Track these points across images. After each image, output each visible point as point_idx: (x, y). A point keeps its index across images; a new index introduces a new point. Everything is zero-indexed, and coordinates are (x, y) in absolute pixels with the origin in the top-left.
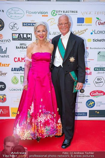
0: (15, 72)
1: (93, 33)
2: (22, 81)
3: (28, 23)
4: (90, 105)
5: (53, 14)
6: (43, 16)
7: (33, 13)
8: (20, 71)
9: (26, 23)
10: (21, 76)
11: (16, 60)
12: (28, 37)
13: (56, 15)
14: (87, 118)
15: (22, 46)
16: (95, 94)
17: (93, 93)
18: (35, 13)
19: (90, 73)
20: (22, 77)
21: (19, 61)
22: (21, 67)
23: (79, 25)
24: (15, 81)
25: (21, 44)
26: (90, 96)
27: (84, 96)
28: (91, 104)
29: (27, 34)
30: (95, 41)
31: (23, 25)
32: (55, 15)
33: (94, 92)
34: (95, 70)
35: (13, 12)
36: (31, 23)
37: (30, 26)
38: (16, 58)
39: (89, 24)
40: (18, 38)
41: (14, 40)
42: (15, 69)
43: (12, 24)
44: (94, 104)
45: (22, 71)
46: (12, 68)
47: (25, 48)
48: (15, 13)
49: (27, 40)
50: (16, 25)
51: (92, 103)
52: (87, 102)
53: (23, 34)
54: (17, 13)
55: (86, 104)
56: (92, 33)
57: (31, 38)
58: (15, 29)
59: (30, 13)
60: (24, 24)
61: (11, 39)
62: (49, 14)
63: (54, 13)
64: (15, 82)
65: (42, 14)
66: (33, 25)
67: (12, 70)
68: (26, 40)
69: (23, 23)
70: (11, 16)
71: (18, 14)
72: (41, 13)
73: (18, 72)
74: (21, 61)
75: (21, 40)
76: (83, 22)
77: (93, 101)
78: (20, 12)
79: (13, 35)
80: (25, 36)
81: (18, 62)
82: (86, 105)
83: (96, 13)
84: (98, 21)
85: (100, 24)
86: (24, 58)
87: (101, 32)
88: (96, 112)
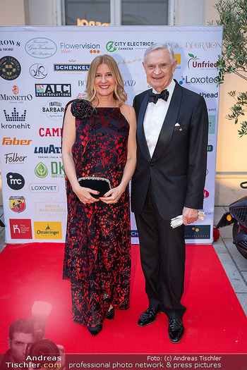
1: (184, 82)
2: (55, 171)
3: (64, 65)
5: (109, 48)
6: (91, 52)
7: (72, 47)
8: (50, 153)
9: (60, 66)
10: (52, 163)
11: (43, 132)
12: (65, 90)
13: (115, 49)
15: (53, 107)
18: (77, 46)
20: (54, 164)
21: (48, 135)
22: (52, 146)
24: (41, 172)
25: (52, 104)
29: (63, 85)
31: (55, 69)
32: (112, 49)
35: (36, 45)
36: (69, 66)
37: (69, 70)
38: (43, 129)
40: (46, 92)
41: (39, 96)
42: (41, 150)
43: (35, 68)
45: (54, 152)
46: (36, 148)
47: (58, 110)
48: (40, 48)
49: (63, 96)
50: (41, 70)
53: (55, 85)
54: (44, 47)
57: (69, 92)
58: (41, 76)
59: (67, 47)
60: (57, 67)
61: (34, 95)
63: (111, 47)
64: (42, 174)
65: (90, 49)
66: (72, 68)
67: (36, 152)
68: (61, 96)
69: (55, 66)
70: (33, 53)
71: (46, 48)
72: (88, 46)
73: (48, 155)
74: (52, 135)
75: (51, 96)
78: (50, 45)
79: (38, 86)
80: (59, 89)
81: (46, 136)
83: (188, 45)
84: (192, 61)
85: (196, 65)
86: (58, 129)
87: (198, 80)
88: (193, 229)
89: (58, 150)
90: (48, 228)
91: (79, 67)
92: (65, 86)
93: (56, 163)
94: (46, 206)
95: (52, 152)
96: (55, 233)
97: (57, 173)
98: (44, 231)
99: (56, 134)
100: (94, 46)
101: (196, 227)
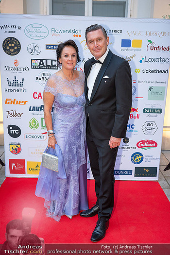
0: (34, 112)
1: (143, 61)
2: (44, 125)
3: (53, 46)
4: (136, 161)
6: (74, 36)
7: (60, 31)
8: (41, 111)
9: (50, 46)
11: (36, 96)
12: (53, 64)
14: (132, 178)
15: (44, 77)
16: (144, 145)
17: (141, 144)
18: (64, 31)
19: (138, 116)
20: (44, 120)
21: (40, 97)
22: (42, 106)
23: (124, 50)
24: (33, 125)
25: (43, 74)
26: (137, 147)
27: (128, 148)
28: (138, 158)
30: (146, 72)
31: (47, 48)
33: (143, 142)
34: (144, 112)
35: (33, 29)
36: (57, 46)
38: (36, 93)
40: (39, 66)
41: (34, 68)
42: (34, 109)
43: (32, 47)
44: (142, 158)
46: (30, 107)
48: (36, 32)
49: (52, 69)
50: (36, 48)
52: (132, 156)
53: (46, 60)
54: (39, 31)
55: (131, 158)
56: (141, 62)
58: (36, 53)
59: (57, 32)
61: (30, 67)
65: (74, 34)
67: (30, 110)
68: (50, 69)
69: (47, 46)
70: (31, 36)
72: (73, 32)
73: (39, 112)
74: (43, 97)
75: (43, 68)
76: (129, 46)
77: (141, 155)
80: (49, 63)
81: (38, 98)
82: (131, 160)
83: (148, 33)
84: (150, 45)
85: (153, 48)
87: (154, 60)
88: (145, 169)
90: (38, 166)
92: (54, 61)
94: (36, 150)
98: (35, 168)
100: (77, 32)
101: (147, 168)
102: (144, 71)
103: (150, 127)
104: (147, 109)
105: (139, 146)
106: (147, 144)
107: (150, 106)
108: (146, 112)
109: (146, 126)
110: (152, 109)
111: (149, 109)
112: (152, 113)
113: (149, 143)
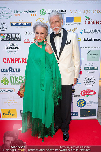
1: (83, 32)
2: (12, 82)
3: (16, 23)
4: (81, 105)
5: (41, 13)
6: (31, 15)
7: (21, 12)
8: (9, 72)
9: (14, 23)
10: (11, 77)
12: (17, 37)
13: (45, 14)
15: (11, 46)
16: (86, 93)
17: (84, 93)
18: (23, 12)
19: (81, 73)
20: (12, 78)
23: (69, 24)
25: (10, 45)
26: (81, 95)
27: (74, 96)
29: (16, 34)
30: (85, 40)
31: (12, 25)
32: (43, 14)
33: (85, 91)
34: (85, 70)
36: (19, 23)
37: (19, 25)
38: (5, 59)
39: (79, 23)
40: (7, 38)
41: (3, 40)
42: (5, 70)
44: (85, 103)
45: (12, 71)
46: (2, 69)
48: (3, 13)
49: (16, 40)
50: (4, 25)
51: (83, 102)
52: (78, 102)
53: (12, 34)
55: (77, 103)
56: (81, 33)
57: (19, 38)
58: (4, 29)
59: (18, 12)
60: (13, 24)
62: (38, 14)
63: (43, 12)
64: (5, 83)
65: (31, 14)
66: (21, 24)
67: (2, 71)
68: (15, 40)
69: (12, 23)
71: (6, 13)
72: (30, 12)
73: (8, 73)
74: (10, 62)
75: (9, 40)
76: (73, 21)
77: (84, 101)
78: (8, 11)
79: (2, 35)
80: (14, 36)
81: (7, 62)
82: (77, 105)
83: (86, 11)
84: (87, 20)
85: (89, 23)
86: (13, 59)
87: (91, 31)
88: (87, 111)
89: (14, 70)
90: (9, 112)
91: (25, 24)
92: (17, 35)
93: (13, 77)
94: (8, 100)
95: (11, 72)
96: (13, 115)
97: (13, 82)
98: (7, 113)
99: (12, 61)
100: (33, 12)
101: (88, 110)
102: (84, 40)
103: (90, 81)
104: (87, 67)
105: (82, 94)
106: (88, 93)
107: (89, 65)
108: (87, 70)
109: (87, 80)
110: (90, 67)
111: (89, 67)
112: (91, 70)
113: (89, 92)
